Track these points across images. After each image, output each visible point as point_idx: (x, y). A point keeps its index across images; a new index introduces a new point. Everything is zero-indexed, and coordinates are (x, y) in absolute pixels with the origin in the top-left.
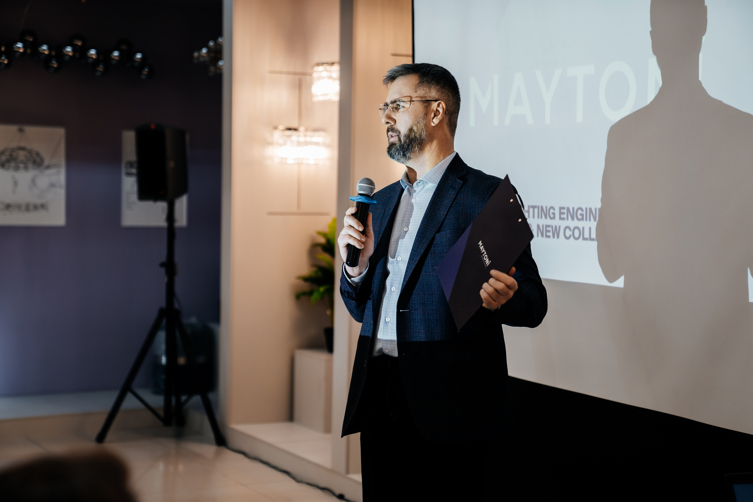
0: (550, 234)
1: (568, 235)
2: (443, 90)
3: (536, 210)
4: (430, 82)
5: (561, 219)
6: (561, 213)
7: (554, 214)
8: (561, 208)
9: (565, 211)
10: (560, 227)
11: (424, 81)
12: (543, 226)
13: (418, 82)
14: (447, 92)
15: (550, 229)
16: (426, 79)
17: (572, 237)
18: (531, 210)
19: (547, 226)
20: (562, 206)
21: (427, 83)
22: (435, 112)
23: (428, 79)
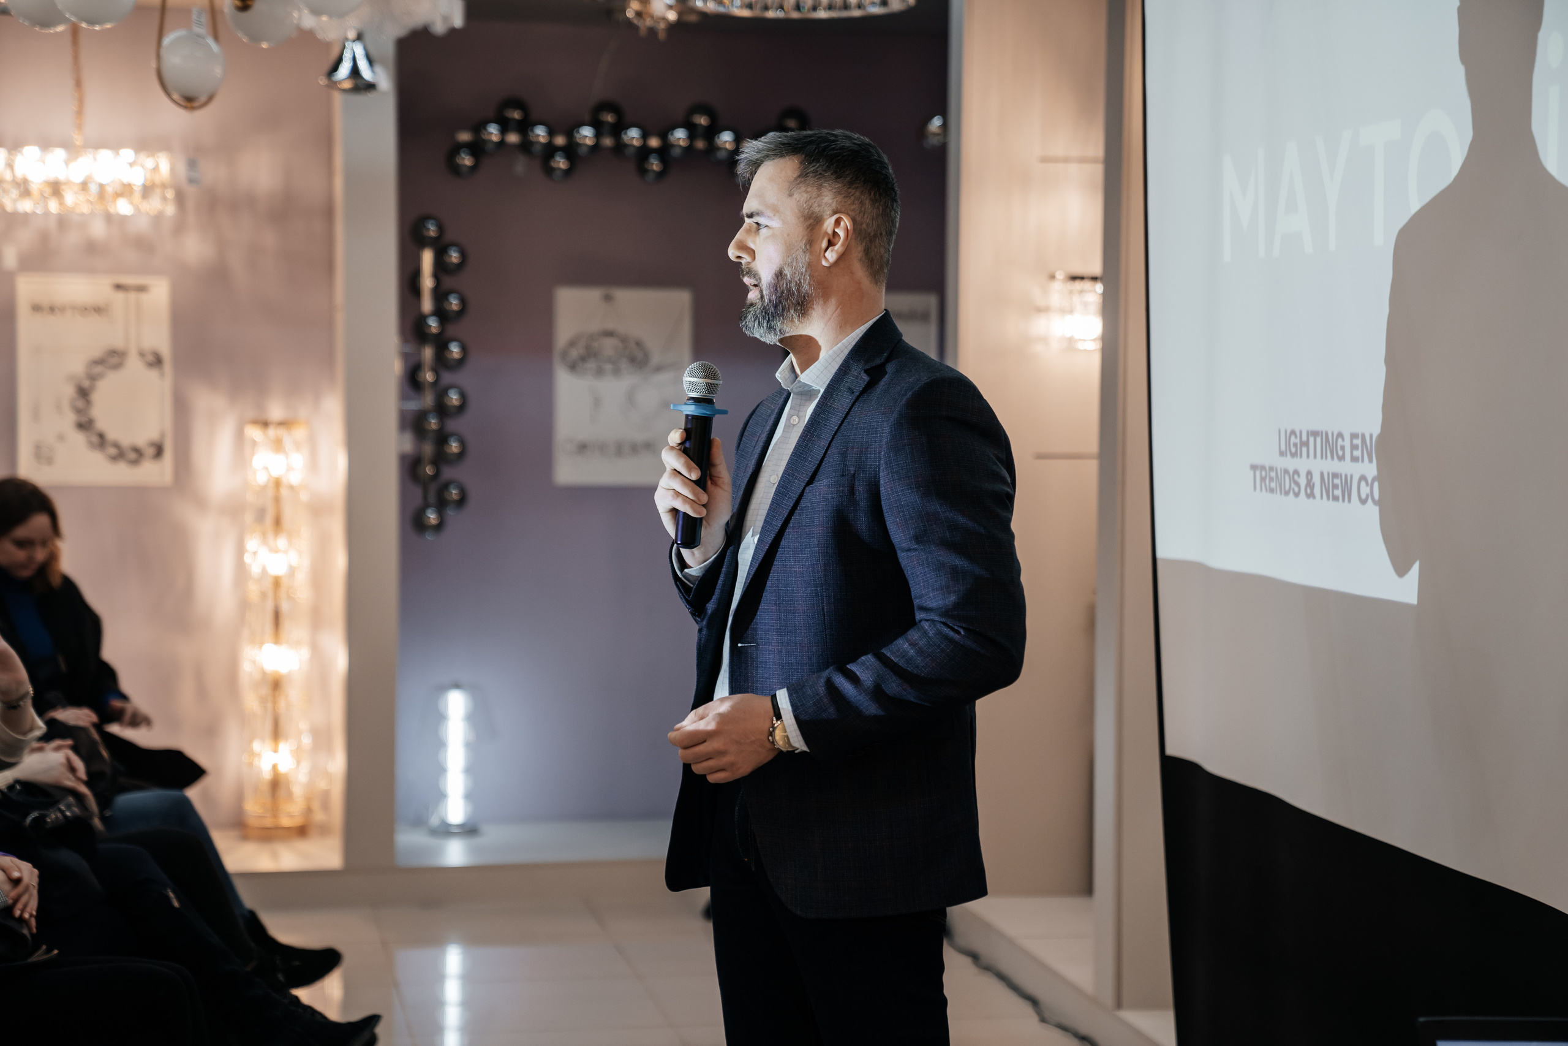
0: (1338, 492)
1: (1363, 496)
2: (850, 190)
3: (1319, 440)
4: (820, 174)
5: (1354, 459)
6: (1354, 447)
7: (1343, 448)
8: (1354, 436)
9: (1358, 442)
10: (1352, 477)
11: (808, 173)
12: (1328, 474)
13: (795, 175)
14: (858, 194)
15: (1337, 481)
16: (812, 169)
17: (1370, 500)
18: (1311, 439)
19: (1335, 475)
20: (1355, 430)
21: (815, 176)
22: (831, 237)
23: (818, 167)
